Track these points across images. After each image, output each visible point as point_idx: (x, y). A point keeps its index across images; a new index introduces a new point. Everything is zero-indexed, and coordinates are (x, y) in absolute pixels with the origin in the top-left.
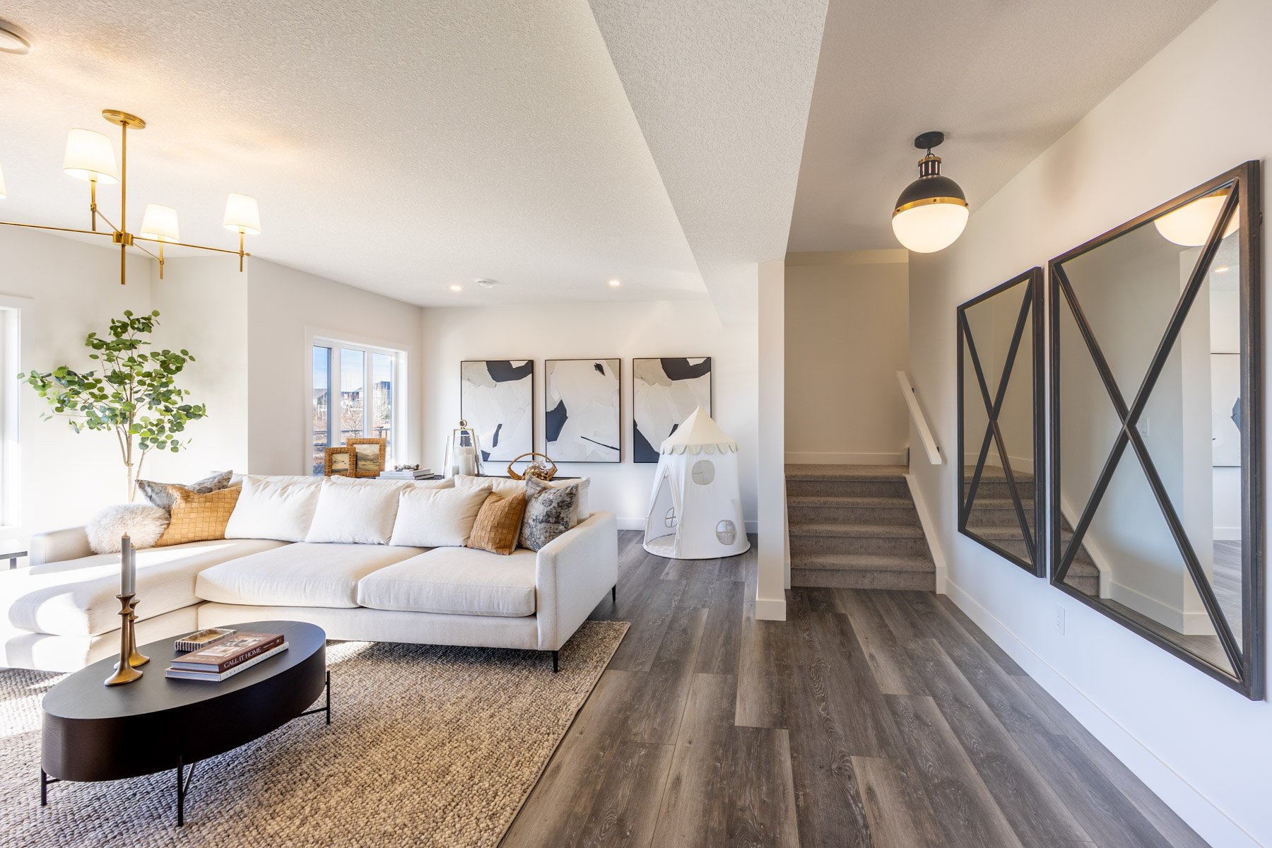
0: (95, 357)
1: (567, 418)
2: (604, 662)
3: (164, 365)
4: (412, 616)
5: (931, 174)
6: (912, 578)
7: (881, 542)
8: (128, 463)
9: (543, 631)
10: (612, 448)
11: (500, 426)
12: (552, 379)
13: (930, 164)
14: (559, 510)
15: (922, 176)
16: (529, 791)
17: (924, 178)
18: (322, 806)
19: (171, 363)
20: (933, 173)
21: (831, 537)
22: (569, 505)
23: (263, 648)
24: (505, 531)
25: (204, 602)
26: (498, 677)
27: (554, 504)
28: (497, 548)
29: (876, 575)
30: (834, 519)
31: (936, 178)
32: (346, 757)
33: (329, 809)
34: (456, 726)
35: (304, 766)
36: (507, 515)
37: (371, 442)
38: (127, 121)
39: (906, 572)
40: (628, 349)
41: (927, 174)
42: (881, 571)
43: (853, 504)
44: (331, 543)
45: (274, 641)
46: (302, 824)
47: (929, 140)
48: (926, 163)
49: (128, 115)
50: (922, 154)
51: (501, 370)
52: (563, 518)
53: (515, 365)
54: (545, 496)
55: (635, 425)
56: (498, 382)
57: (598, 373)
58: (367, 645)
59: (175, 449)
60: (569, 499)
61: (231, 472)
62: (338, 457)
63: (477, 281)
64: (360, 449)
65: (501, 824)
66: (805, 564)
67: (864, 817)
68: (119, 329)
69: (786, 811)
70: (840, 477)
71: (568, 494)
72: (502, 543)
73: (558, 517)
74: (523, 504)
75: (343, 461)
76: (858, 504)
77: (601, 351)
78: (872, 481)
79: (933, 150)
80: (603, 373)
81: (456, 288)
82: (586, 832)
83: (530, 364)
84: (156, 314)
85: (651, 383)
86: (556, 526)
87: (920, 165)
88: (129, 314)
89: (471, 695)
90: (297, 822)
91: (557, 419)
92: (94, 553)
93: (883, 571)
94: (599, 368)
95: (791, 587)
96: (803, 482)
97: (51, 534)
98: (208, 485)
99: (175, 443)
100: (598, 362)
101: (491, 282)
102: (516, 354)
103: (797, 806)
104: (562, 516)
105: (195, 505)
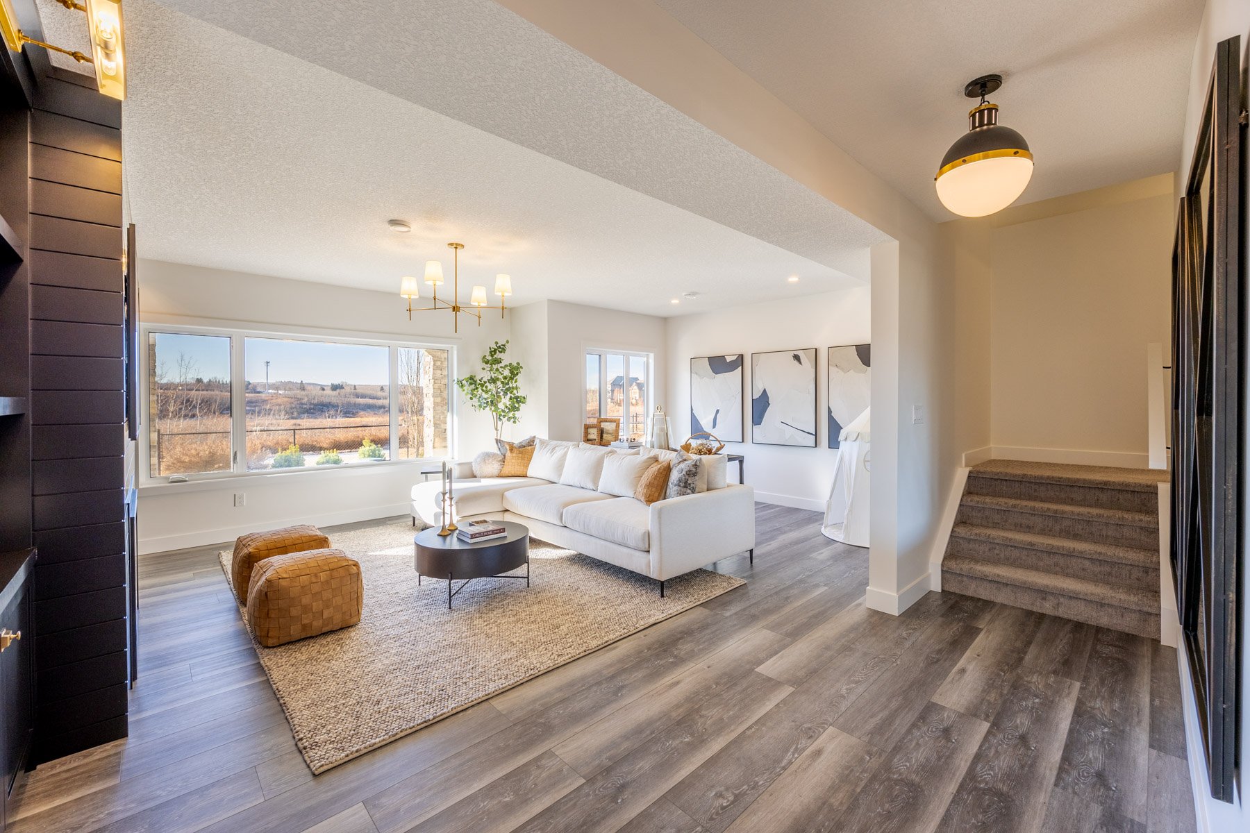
0: (483, 369)
1: (769, 404)
2: (699, 601)
3: (512, 372)
4: (588, 537)
5: (987, 125)
6: (1122, 616)
7: (1087, 564)
8: (496, 429)
9: (653, 565)
10: (808, 433)
11: (718, 411)
12: (757, 369)
13: (983, 115)
14: (687, 477)
15: (974, 127)
16: (588, 652)
17: (978, 129)
18: (499, 621)
19: (515, 371)
20: (990, 123)
21: (1011, 546)
22: (695, 474)
23: (494, 532)
24: (654, 489)
25: (507, 510)
26: (627, 589)
27: (684, 473)
28: (646, 501)
29: (1062, 600)
30: (1028, 527)
31: (993, 128)
32: (523, 605)
33: (500, 624)
34: (582, 607)
35: (505, 602)
36: (655, 478)
37: (611, 421)
38: (457, 246)
39: (1110, 606)
40: (823, 341)
41: (981, 124)
42: (1071, 598)
43: (1055, 512)
44: (572, 486)
45: (500, 530)
46: (486, 625)
47: (984, 85)
48: (981, 112)
49: (456, 244)
50: (975, 102)
51: (719, 364)
52: (690, 484)
53: (729, 359)
54: (682, 466)
55: (830, 411)
56: (716, 374)
57: (796, 362)
58: (576, 553)
59: (514, 422)
60: (694, 470)
61: (535, 437)
62: (591, 431)
63: (684, 294)
64: (603, 425)
65: (561, 661)
66: (961, 569)
67: (790, 763)
68: (493, 352)
69: (732, 731)
70: (1048, 478)
71: (693, 465)
72: (651, 498)
73: (686, 483)
74: (668, 470)
75: (594, 434)
76: (1063, 512)
77: (800, 341)
78: (1103, 487)
79: (987, 97)
80: (800, 363)
81: (675, 301)
82: (599, 683)
83: (740, 359)
84: (508, 342)
85: (846, 371)
86: (685, 489)
87: (973, 116)
88: (497, 343)
89: (603, 595)
90: (486, 623)
91: (761, 405)
92: (475, 477)
93: (1074, 597)
94: (797, 358)
95: (942, 590)
96: (995, 479)
97: (459, 464)
98: (523, 444)
99: (515, 418)
100: (796, 353)
101: (693, 294)
102: (729, 350)
103: (744, 732)
104: (689, 482)
105: (514, 455)
